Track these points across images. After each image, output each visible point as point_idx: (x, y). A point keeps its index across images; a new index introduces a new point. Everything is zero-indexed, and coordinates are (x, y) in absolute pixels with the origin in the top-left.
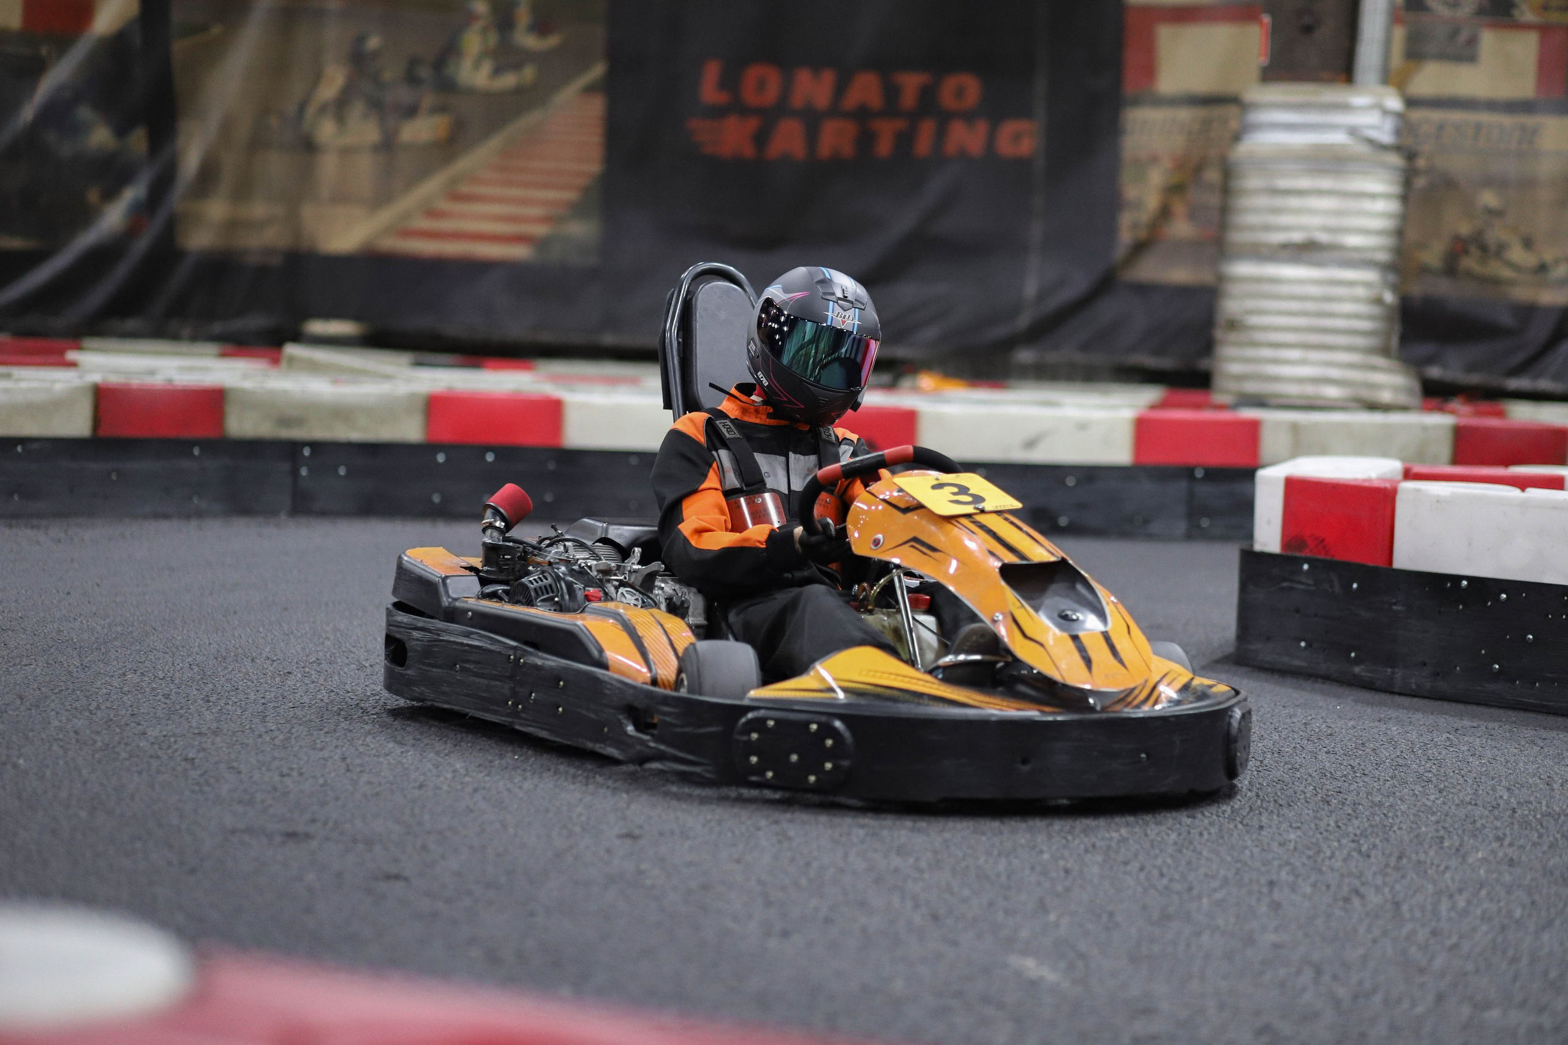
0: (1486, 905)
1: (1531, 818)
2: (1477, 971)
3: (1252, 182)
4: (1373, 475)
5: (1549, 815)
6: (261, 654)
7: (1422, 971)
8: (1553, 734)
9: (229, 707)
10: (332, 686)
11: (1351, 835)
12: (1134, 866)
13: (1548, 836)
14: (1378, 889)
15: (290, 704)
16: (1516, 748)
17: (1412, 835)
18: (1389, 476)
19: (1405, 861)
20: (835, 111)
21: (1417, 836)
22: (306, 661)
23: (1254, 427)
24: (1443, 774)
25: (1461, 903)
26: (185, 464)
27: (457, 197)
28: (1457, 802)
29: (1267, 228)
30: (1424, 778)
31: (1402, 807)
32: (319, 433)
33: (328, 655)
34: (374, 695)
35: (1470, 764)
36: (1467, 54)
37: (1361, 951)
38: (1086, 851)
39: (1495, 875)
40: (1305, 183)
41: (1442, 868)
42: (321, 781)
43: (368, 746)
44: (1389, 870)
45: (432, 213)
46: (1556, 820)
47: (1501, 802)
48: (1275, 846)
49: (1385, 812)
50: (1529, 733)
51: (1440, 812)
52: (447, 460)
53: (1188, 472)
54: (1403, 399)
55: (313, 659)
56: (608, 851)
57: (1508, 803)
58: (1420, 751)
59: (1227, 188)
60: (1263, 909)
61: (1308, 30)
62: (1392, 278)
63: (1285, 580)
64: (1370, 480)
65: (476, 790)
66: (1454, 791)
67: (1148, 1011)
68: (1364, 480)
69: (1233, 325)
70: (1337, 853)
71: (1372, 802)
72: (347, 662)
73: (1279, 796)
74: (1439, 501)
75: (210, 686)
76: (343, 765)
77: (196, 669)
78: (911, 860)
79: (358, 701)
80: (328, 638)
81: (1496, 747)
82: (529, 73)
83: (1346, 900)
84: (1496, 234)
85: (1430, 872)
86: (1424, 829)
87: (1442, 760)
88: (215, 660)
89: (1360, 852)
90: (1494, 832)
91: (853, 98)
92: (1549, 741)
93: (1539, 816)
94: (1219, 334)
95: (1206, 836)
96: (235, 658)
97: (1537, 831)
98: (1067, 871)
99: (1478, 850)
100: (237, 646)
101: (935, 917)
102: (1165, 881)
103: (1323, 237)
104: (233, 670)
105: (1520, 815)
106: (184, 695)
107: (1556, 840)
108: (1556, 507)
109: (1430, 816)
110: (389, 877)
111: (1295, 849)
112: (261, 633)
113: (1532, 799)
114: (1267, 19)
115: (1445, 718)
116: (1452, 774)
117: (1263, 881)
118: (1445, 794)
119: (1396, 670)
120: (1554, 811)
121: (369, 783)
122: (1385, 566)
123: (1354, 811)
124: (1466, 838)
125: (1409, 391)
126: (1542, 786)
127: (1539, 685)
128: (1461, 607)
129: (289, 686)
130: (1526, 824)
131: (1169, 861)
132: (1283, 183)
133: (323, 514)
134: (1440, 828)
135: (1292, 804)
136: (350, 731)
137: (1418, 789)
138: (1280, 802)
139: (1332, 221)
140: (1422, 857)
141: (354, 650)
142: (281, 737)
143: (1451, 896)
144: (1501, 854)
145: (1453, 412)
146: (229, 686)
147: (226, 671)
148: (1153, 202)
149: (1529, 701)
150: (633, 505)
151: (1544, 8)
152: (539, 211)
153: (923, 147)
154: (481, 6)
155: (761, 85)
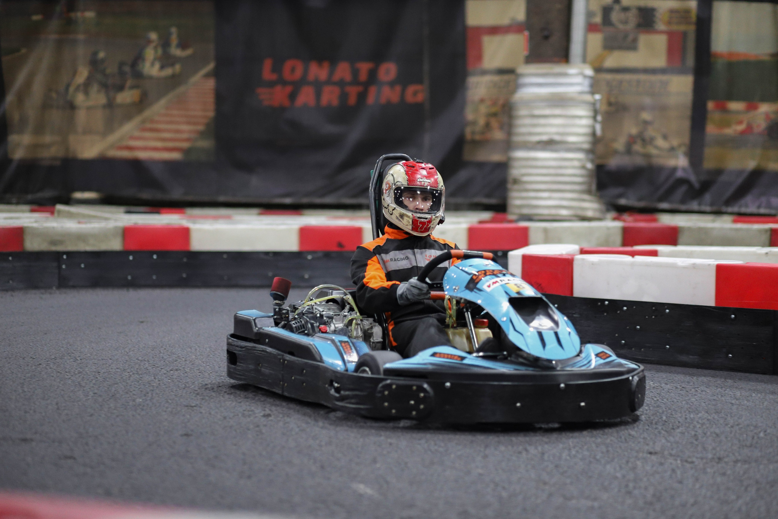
2: (571, 483)
3: (523, 112)
4: (564, 252)
7: (545, 483)
9: (7, 381)
10: (59, 370)
15: (37, 379)
18: (572, 253)
20: (329, 82)
22: (50, 358)
23: (525, 230)
26: (5, 265)
27: (144, 130)
29: (530, 134)
32: (71, 247)
33: (61, 356)
34: (79, 373)
36: (632, 46)
37: (519, 476)
40: (547, 112)
42: (44, 414)
43: (70, 397)
45: (134, 138)
52: (134, 258)
54: (597, 215)
55: (53, 357)
56: (175, 442)
59: (510, 116)
61: (546, 38)
62: (591, 156)
64: (562, 255)
65: (117, 416)
67: (411, 506)
68: (560, 255)
69: (516, 181)
72: (69, 358)
74: (593, 264)
76: (56, 407)
78: (318, 442)
79: (70, 377)
80: (63, 347)
82: (178, 67)
84: (650, 132)
91: (337, 76)
94: (509, 186)
96: (15, 358)
100: (17, 352)
101: (322, 467)
102: (436, 447)
103: (557, 138)
104: (13, 364)
110: (67, 457)
112: (31, 345)
114: (526, 33)
121: (67, 415)
122: (569, 296)
127: (643, 350)
128: (605, 314)
129: (38, 371)
132: (537, 112)
133: (74, 287)
136: (63, 390)
139: (561, 130)
141: (74, 352)
142: (29, 395)
145: (624, 221)
146: (9, 371)
147: (9, 365)
148: (482, 121)
149: (639, 357)
150: (226, 278)
151: (669, 23)
152: (185, 136)
153: (371, 99)
154: (153, 36)
155: (293, 70)
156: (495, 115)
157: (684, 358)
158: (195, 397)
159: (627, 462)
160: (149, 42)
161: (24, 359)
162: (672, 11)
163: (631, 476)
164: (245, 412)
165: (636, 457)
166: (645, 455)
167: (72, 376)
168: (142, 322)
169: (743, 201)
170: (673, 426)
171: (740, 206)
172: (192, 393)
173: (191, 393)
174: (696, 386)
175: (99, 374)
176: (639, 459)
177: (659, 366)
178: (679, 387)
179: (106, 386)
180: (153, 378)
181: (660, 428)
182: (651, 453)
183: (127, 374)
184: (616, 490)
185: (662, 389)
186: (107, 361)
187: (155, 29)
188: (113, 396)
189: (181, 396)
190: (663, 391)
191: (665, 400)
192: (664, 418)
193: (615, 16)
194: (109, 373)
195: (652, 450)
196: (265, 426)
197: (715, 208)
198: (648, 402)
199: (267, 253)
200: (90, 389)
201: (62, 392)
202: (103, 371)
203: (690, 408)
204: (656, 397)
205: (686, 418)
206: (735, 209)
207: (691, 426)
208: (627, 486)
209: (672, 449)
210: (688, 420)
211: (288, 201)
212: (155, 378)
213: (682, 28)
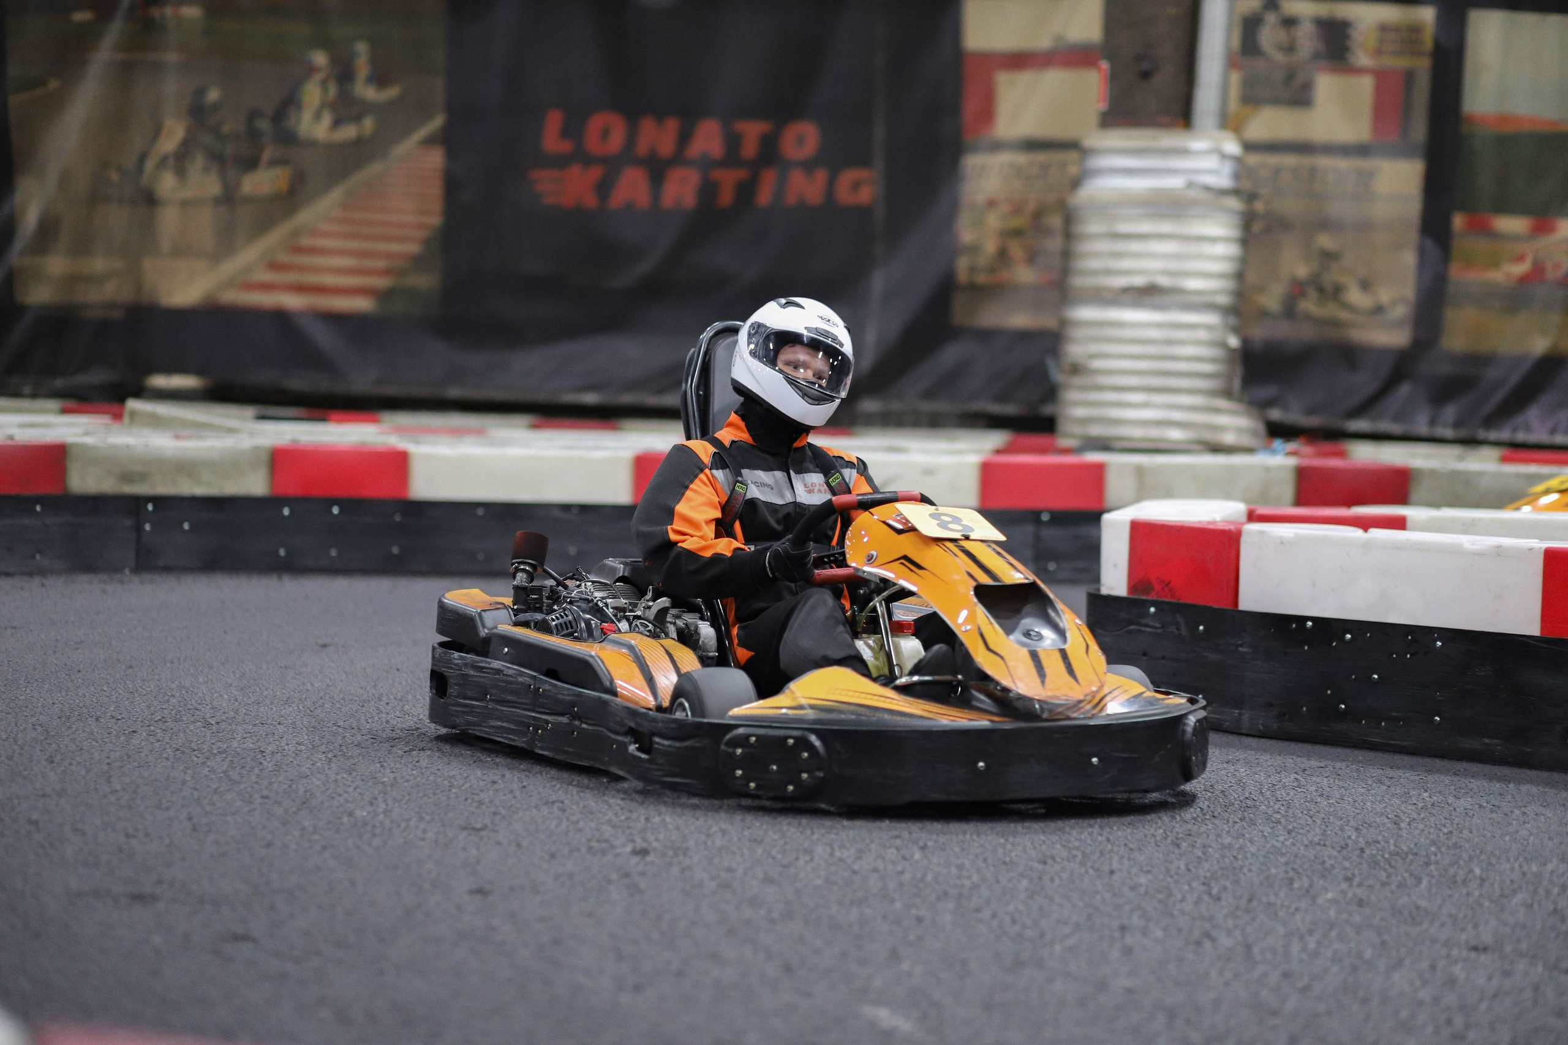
0: (1337, 946)
1: (1379, 857)
2: (1329, 1012)
3: (1093, 226)
4: (1218, 517)
5: (1397, 854)
6: (105, 713)
7: (1274, 1013)
8: (1400, 773)
9: (74, 768)
10: (177, 744)
11: (1202, 879)
12: (986, 913)
13: (1396, 875)
14: (1229, 932)
15: (136, 764)
16: (1363, 788)
17: (1261, 877)
18: (1232, 519)
19: (1255, 903)
20: (678, 159)
21: (1267, 878)
22: (151, 719)
23: (1098, 471)
24: (1292, 815)
25: (1312, 945)
26: (27, 521)
27: (298, 250)
28: (1306, 842)
29: (1109, 272)
30: (1273, 819)
31: (1252, 849)
32: (162, 488)
33: (173, 713)
34: (220, 753)
35: (1318, 804)
36: (1301, 99)
37: (1212, 995)
38: (938, 899)
39: (1344, 916)
40: (1145, 227)
41: (1292, 909)
42: (167, 841)
43: (215, 804)
44: (1239, 913)
45: (274, 266)
46: (1404, 859)
47: (1350, 842)
48: (1126, 890)
49: (1235, 855)
50: (1375, 772)
51: (1289, 852)
52: (292, 512)
53: (1034, 516)
54: (1246, 441)
55: (159, 717)
56: (459, 907)
57: (1356, 842)
58: (1268, 793)
59: (1069, 236)
60: (1115, 954)
61: (1146, 75)
62: (1232, 320)
63: (1132, 623)
64: (1214, 522)
65: (324, 848)
66: (1303, 831)
68: (1209, 523)
69: (1076, 369)
70: (1188, 896)
71: (1221, 844)
72: (192, 719)
73: (1128, 840)
74: (1282, 542)
75: (54, 746)
76: (189, 825)
77: (39, 729)
78: (763, 912)
79: (205, 760)
80: (173, 696)
81: (1343, 787)
82: (368, 124)
83: (1198, 943)
84: (1335, 275)
85: (1281, 914)
86: (1273, 871)
87: (1290, 801)
88: (58, 720)
89: (1210, 894)
90: (1344, 872)
92: (1396, 780)
93: (1387, 856)
94: (1061, 378)
95: (1057, 881)
96: (79, 718)
97: (1385, 870)
98: (920, 920)
99: (1326, 890)
100: (81, 705)
101: (788, 969)
102: (1017, 928)
103: (1164, 281)
104: (76, 730)
105: (1368, 855)
106: (28, 756)
107: (1404, 879)
108: (1398, 547)
109: (1279, 858)
110: (237, 938)
111: (1146, 893)
112: (105, 691)
113: (1380, 838)
114: (1105, 65)
115: (1292, 759)
116: (1300, 815)
117: (1115, 924)
118: (1293, 834)
119: (1243, 711)
120: (1402, 850)
121: (217, 842)
122: (1231, 608)
123: (1204, 853)
124: (1315, 879)
125: (1254, 433)
126: (1390, 825)
127: (1385, 724)
128: (1306, 648)
129: (134, 746)
130: (1375, 864)
131: (1021, 907)
132: (1124, 228)
133: (168, 569)
134: (1290, 870)
135: (1142, 847)
136: (197, 790)
137: (1267, 830)
138: (1131, 845)
139: (1173, 265)
140: (1272, 899)
141: (198, 707)
142: (126, 797)
143: (1301, 938)
144: (1350, 895)
145: (1294, 452)
146: (74, 746)
147: (70, 731)
148: (990, 246)
149: (1377, 740)
150: (481, 556)
151: (1378, 52)
152: (380, 264)
153: (765, 196)
154: (320, 58)
155: (605, 134)
156: (1017, 233)
157: (1472, 744)
158: (477, 807)
159: (1433, 967)
160: (311, 70)
161: (97, 719)
162: (1384, 28)
163: (1450, 999)
164: (594, 844)
165: (1448, 956)
166: (1465, 953)
167: (207, 758)
168: (325, 646)
169: (1520, 419)
170: (1502, 889)
171: (1515, 430)
172: (469, 801)
173: (466, 800)
174: (1520, 804)
175: (264, 756)
176: (1456, 962)
177: (1428, 761)
178: (1485, 804)
179: (286, 782)
180: (378, 765)
181: (1477, 893)
182: (1475, 949)
183: (323, 757)
184: (1430, 1029)
185: (1451, 808)
186: (271, 727)
187: (325, 43)
188: (304, 803)
189: (448, 805)
190: (1454, 813)
191: (1464, 832)
192: (1478, 871)
193: (1269, 36)
194: (285, 754)
195: (1473, 942)
196: (643, 874)
197: (1463, 433)
198: (1432, 836)
199: (566, 507)
200: (252, 787)
201: (196, 794)
202: (270, 749)
203: (1524, 851)
204: (1444, 826)
205: (1524, 874)
206: (1505, 435)
207: (1541, 892)
208: (1449, 1022)
209: (1518, 941)
210: (1529, 875)
211: (590, 398)
212: (382, 766)
213: (1401, 63)
